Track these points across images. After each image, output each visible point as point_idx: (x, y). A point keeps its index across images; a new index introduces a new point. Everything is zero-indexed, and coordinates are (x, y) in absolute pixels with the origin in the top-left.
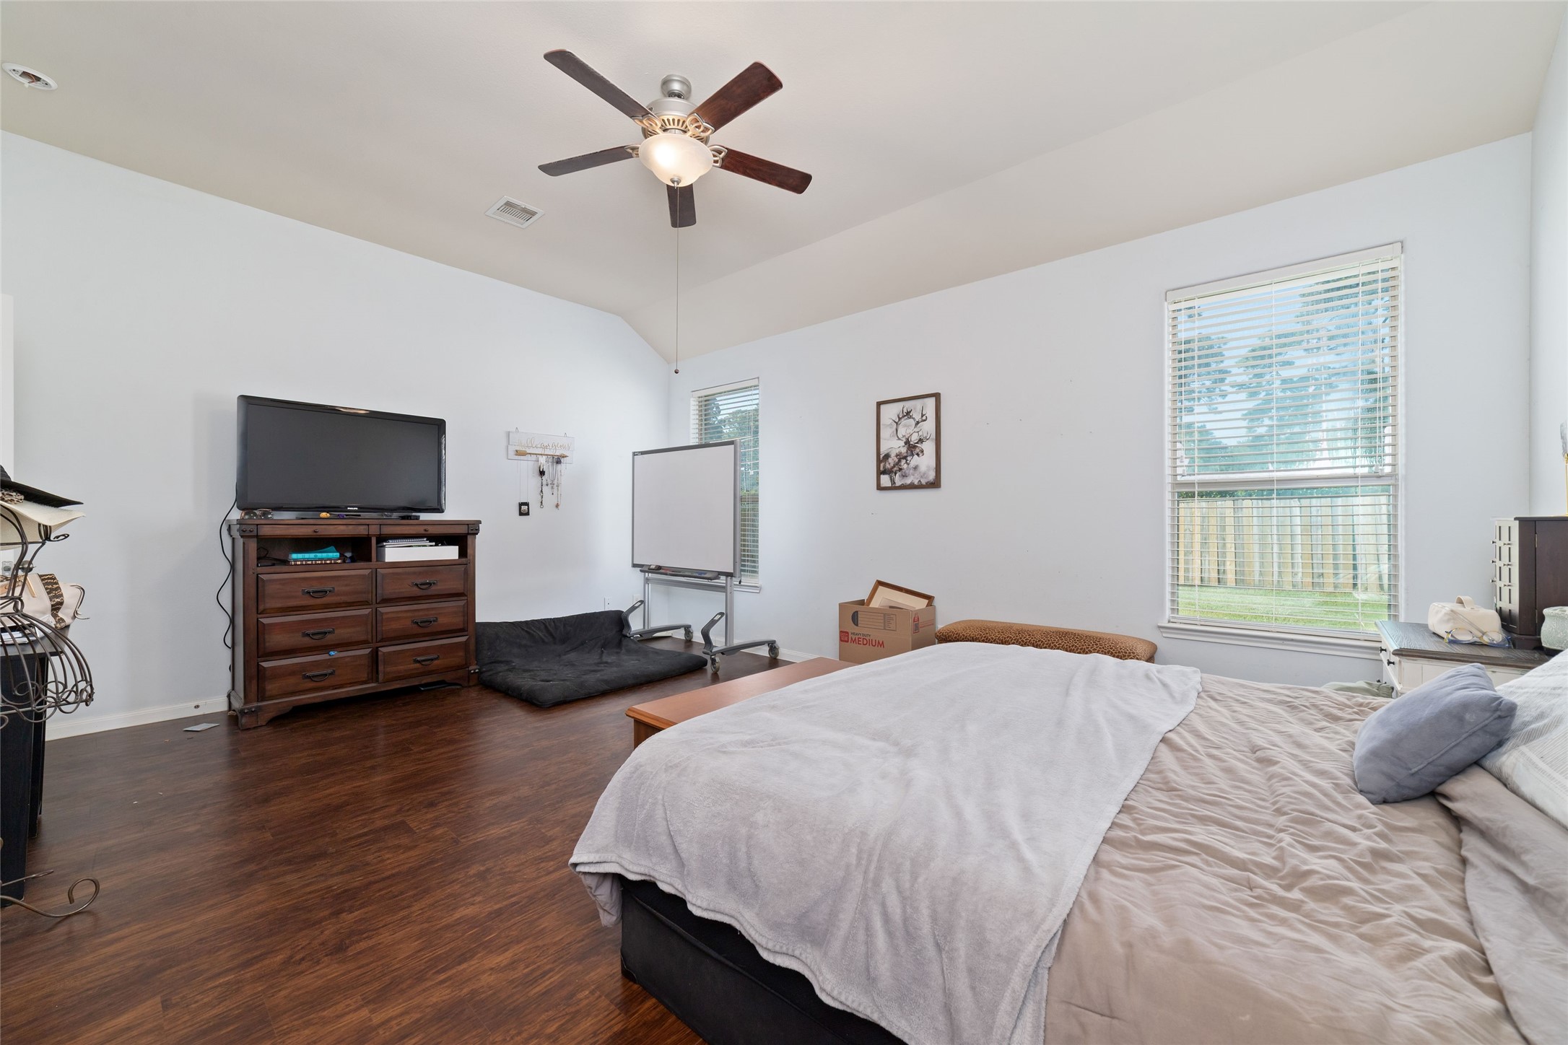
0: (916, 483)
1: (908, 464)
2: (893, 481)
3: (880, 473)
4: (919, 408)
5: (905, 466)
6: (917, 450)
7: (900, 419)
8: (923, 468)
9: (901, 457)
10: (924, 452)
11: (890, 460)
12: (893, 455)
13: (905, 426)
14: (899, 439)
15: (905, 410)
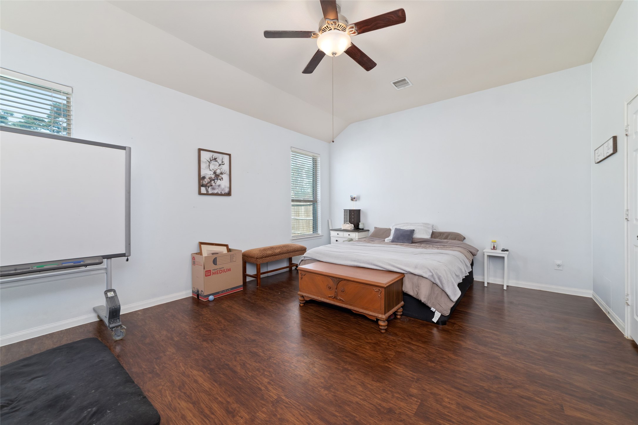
0: (219, 193)
1: (215, 183)
2: (207, 191)
3: (201, 185)
4: (221, 158)
5: (214, 184)
6: (220, 178)
7: (211, 160)
8: (223, 186)
9: (211, 180)
10: (223, 179)
11: (205, 180)
12: (207, 177)
13: (213, 164)
14: (210, 170)
15: (214, 157)
